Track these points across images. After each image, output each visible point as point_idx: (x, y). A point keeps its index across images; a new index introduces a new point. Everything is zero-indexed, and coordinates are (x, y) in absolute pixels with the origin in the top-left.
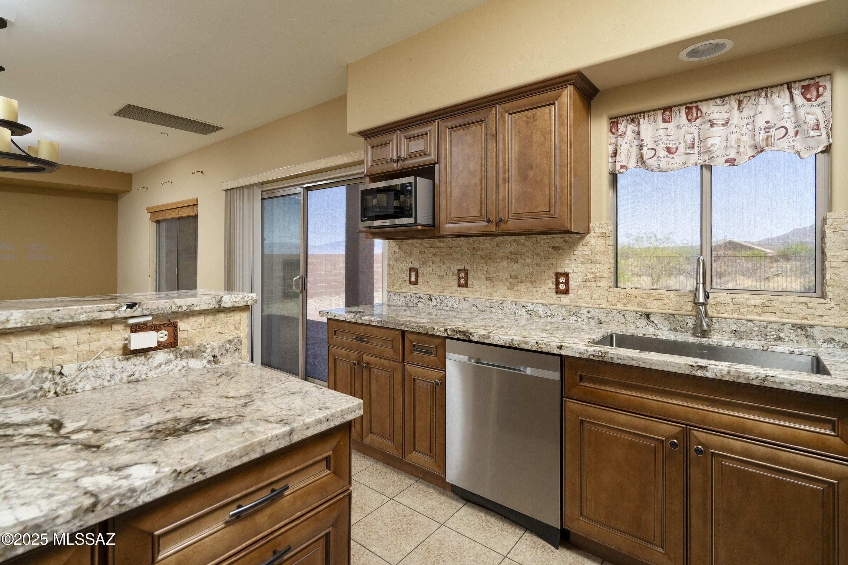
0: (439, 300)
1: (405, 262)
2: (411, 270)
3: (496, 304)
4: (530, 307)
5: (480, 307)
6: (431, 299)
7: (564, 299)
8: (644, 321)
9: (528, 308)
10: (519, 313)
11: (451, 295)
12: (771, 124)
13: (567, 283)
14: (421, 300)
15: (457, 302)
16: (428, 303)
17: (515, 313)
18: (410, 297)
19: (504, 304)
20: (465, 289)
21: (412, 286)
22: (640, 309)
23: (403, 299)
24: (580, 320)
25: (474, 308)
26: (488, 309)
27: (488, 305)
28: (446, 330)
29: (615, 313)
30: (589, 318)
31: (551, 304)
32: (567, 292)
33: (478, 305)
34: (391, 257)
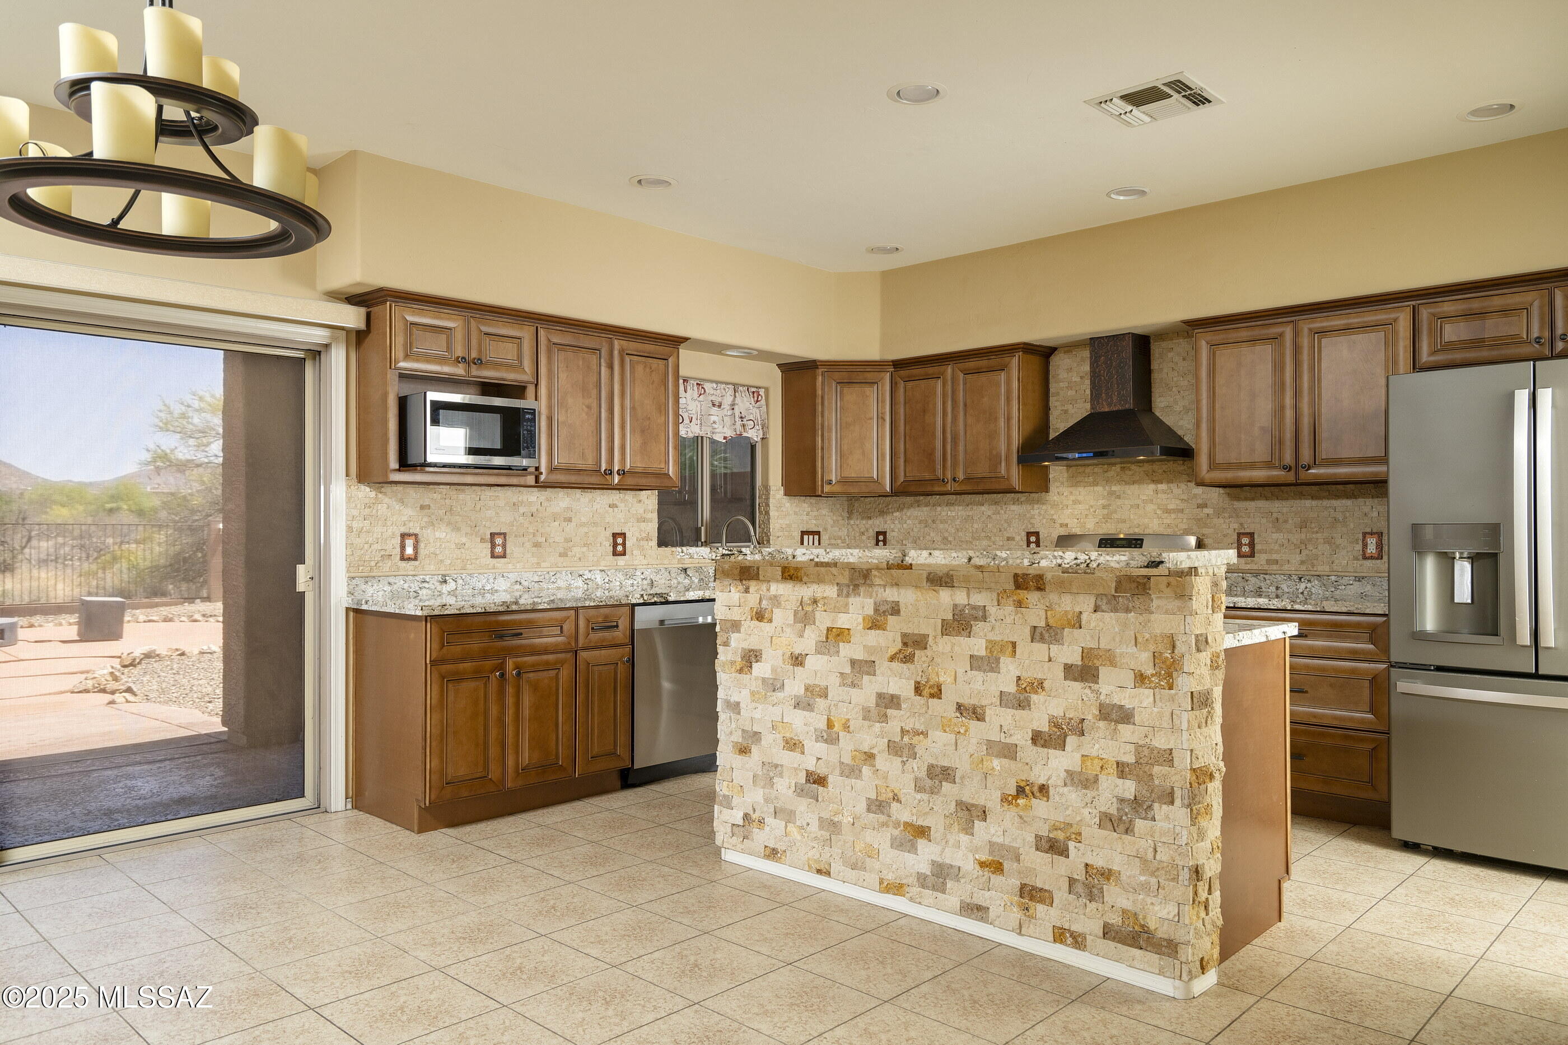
0: (460, 582)
1: (389, 523)
2: (404, 536)
3: (547, 576)
4: (587, 575)
5: (525, 584)
6: (445, 582)
7: (621, 561)
8: (683, 576)
9: (586, 577)
10: (575, 584)
11: (480, 571)
12: (743, 416)
13: (624, 544)
14: (426, 585)
15: (491, 580)
16: (439, 588)
17: (570, 584)
18: (402, 582)
19: (558, 575)
20: (502, 560)
21: (403, 564)
22: (681, 566)
23: (387, 588)
24: (635, 582)
25: (518, 587)
26: (536, 585)
27: (537, 579)
28: (642, 596)
29: (663, 571)
30: (643, 579)
31: (609, 570)
32: (624, 553)
33: (523, 581)
34: (355, 512)
